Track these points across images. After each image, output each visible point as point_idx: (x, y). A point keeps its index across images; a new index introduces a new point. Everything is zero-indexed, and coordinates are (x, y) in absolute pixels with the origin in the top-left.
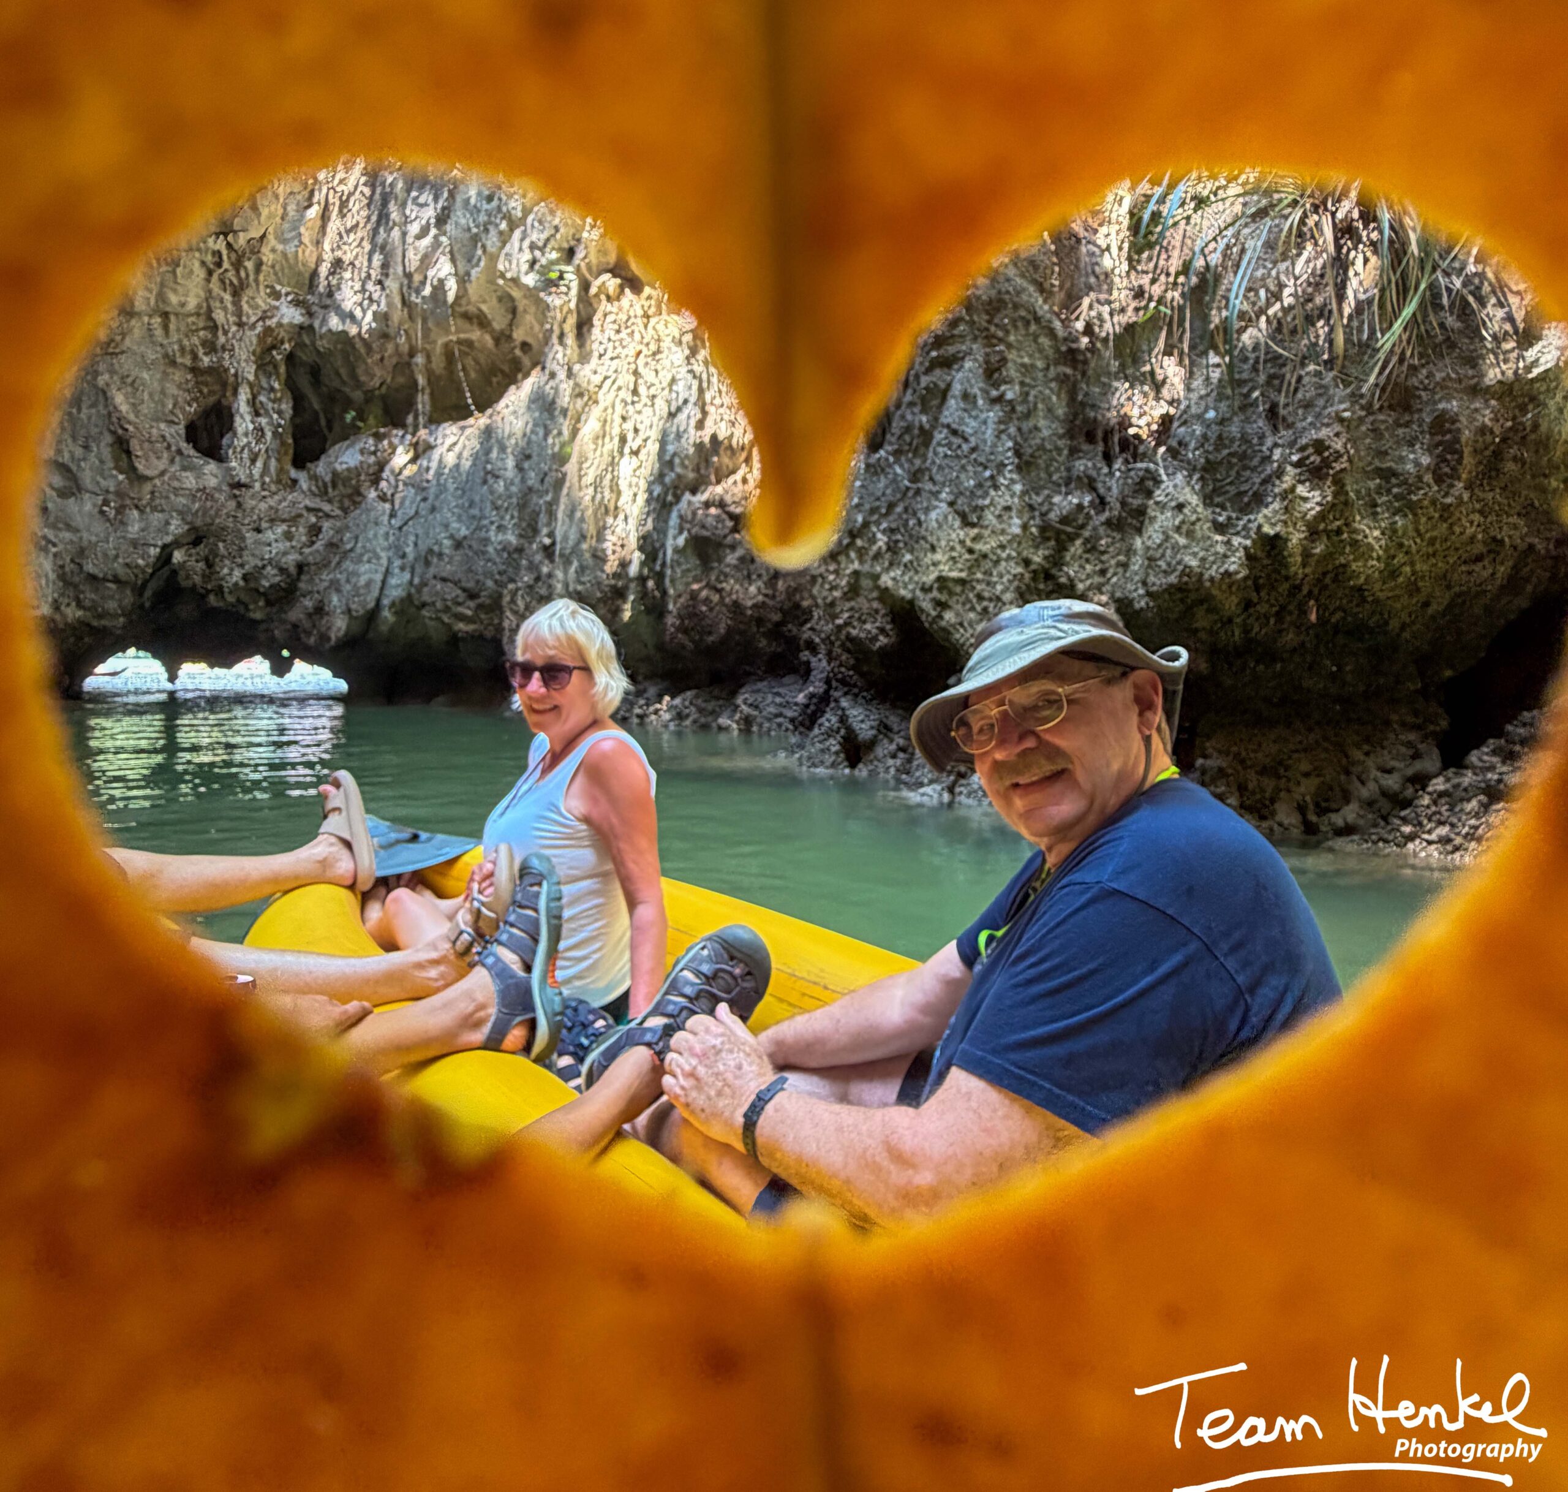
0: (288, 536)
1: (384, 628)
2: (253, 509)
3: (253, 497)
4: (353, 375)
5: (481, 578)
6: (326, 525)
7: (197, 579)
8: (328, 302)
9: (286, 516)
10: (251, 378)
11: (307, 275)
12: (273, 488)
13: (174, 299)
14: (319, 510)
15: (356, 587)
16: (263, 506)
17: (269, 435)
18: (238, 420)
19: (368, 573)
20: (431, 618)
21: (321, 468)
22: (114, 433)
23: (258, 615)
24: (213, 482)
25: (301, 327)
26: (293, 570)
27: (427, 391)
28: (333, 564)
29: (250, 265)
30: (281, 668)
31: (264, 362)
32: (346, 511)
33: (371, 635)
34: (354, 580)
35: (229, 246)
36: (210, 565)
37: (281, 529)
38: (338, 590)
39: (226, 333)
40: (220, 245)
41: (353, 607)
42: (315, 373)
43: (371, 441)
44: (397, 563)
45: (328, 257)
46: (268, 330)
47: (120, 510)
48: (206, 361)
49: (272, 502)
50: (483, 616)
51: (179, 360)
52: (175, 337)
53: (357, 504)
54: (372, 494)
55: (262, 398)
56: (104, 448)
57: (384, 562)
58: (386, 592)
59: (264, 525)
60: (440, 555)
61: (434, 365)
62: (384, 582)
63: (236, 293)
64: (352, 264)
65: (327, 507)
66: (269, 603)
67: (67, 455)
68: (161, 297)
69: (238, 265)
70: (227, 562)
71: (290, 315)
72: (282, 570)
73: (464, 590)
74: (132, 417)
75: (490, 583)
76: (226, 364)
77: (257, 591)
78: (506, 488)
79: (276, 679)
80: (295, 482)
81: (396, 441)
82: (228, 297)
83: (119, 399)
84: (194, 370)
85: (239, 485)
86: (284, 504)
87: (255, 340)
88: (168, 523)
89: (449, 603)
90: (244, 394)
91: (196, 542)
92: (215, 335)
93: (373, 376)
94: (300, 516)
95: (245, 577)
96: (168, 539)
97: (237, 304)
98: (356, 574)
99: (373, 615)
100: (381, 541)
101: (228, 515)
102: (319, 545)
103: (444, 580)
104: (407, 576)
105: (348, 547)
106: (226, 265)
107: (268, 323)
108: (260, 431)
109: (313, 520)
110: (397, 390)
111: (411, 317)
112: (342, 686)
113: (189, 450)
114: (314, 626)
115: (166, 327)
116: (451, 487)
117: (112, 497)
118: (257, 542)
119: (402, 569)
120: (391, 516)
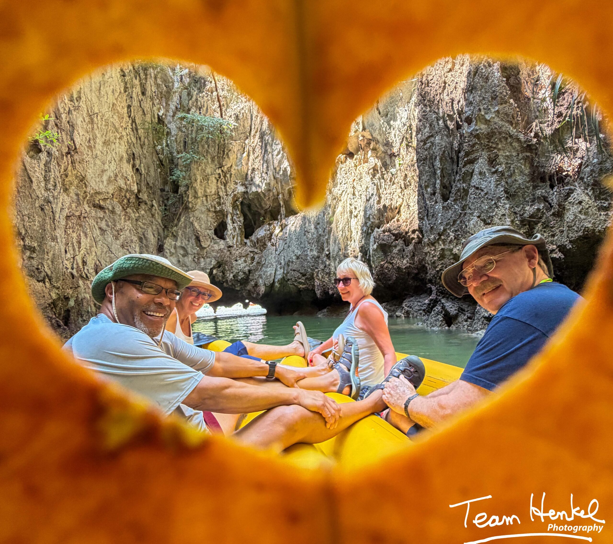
0: (245, 261)
1: (277, 289)
2: (234, 254)
3: (234, 250)
4: (261, 205)
5: (306, 268)
6: (256, 256)
7: (220, 278)
8: (252, 182)
9: (244, 255)
10: (231, 211)
11: (245, 175)
12: (240, 246)
13: (208, 191)
14: (254, 252)
15: (267, 276)
16: (237, 252)
17: (237, 229)
18: (228, 225)
19: (270, 271)
20: (291, 284)
21: (253, 238)
22: (195, 235)
23: (238, 289)
24: (222, 247)
25: (244, 193)
26: (247, 273)
27: (284, 206)
28: (259, 270)
29: (228, 176)
30: (246, 306)
31: (234, 206)
32: (261, 251)
33: (273, 291)
34: (266, 274)
35: (222, 171)
36: (224, 273)
37: (243, 259)
38: (261, 278)
39: (223, 198)
40: (219, 171)
41: (266, 283)
42: (249, 206)
43: (268, 226)
44: (279, 266)
45: (250, 168)
46: (235, 195)
47: (198, 259)
48: (218, 208)
49: (240, 251)
50: (308, 282)
51: (211, 210)
52: (209, 202)
53: (265, 248)
54: (269, 244)
55: (235, 217)
56: (193, 241)
57: (275, 266)
58: (276, 277)
59: (238, 259)
60: (292, 262)
61: (285, 197)
62: (275, 273)
63: (225, 186)
64: (258, 169)
65: (256, 250)
66: (241, 284)
67: (184, 244)
68: (205, 191)
69: (225, 176)
70: (228, 272)
71: (241, 189)
72: (244, 273)
73: (301, 273)
74: (200, 229)
75: (309, 270)
76: (224, 208)
77: (237, 280)
78: (312, 236)
79: (245, 310)
80: (246, 243)
81: (275, 225)
82: (223, 187)
83: (196, 224)
84: (215, 212)
85: (230, 247)
86: (243, 251)
87: (231, 200)
88: (211, 261)
89: (296, 279)
90: (229, 217)
91: (219, 267)
92: (220, 200)
93: (266, 205)
94: (248, 254)
95: (234, 276)
96: (212, 266)
97: (225, 189)
98: (266, 272)
99: (273, 285)
100: (273, 259)
101: (228, 257)
102: (254, 263)
103: (294, 270)
104: (282, 270)
105: (263, 263)
106: (222, 177)
107: (235, 193)
108: (235, 228)
109: (252, 255)
110: (274, 208)
111: (277, 183)
112: (265, 311)
113: (215, 237)
114: (255, 291)
115: (207, 200)
116: (294, 238)
117: (196, 255)
118: (236, 265)
119: (281, 268)
120: (276, 251)
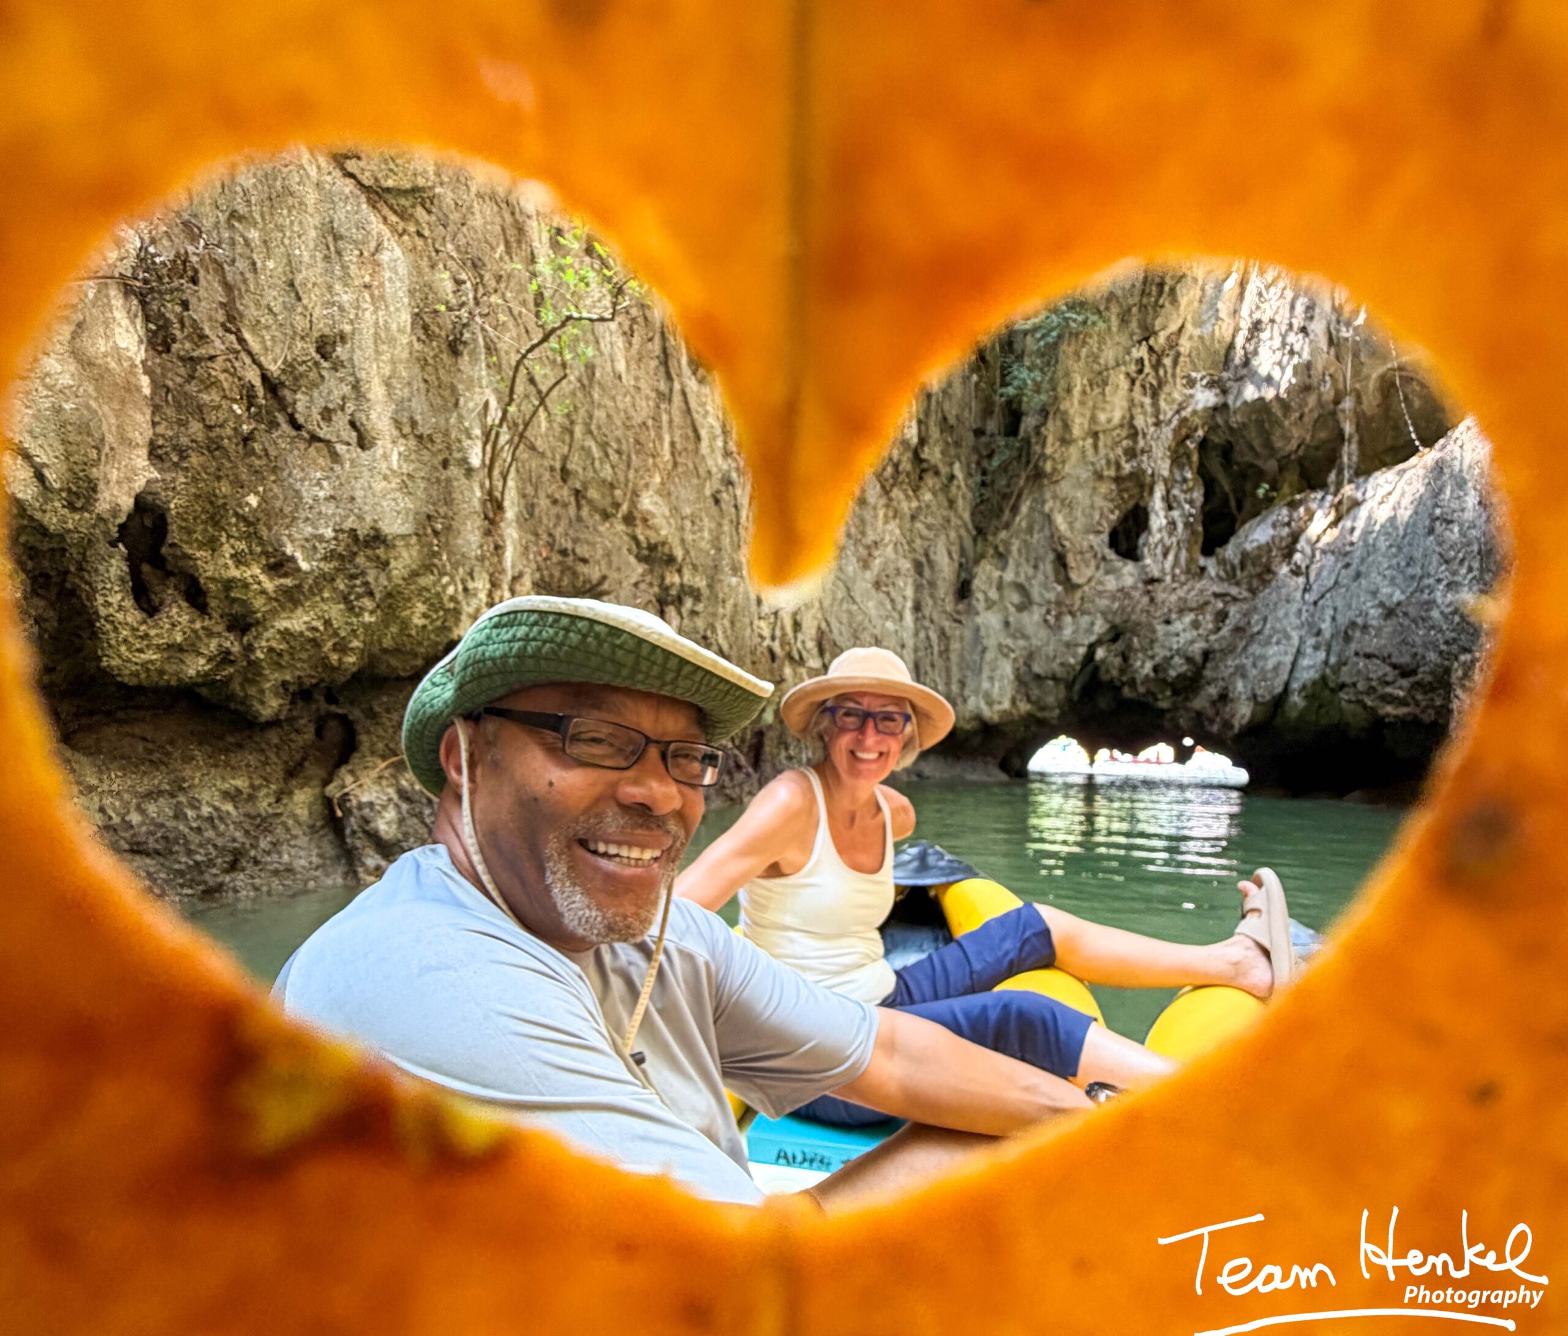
0: (1196, 625)
1: (1294, 714)
2: (1163, 602)
3: (1164, 590)
4: (1268, 444)
5: (1420, 650)
6: (1233, 610)
7: (1115, 673)
8: (1244, 371)
9: (1194, 605)
10: (1166, 473)
11: (1223, 352)
12: (1183, 578)
13: (1102, 417)
14: (1227, 595)
15: (1263, 671)
17: (1180, 526)
18: (1153, 517)
19: (1277, 655)
20: (1350, 702)
21: (1230, 551)
22: (1055, 550)
23: (1164, 704)
24: (1129, 581)
25: (1215, 409)
26: (1199, 658)
27: (1356, 438)
28: (1239, 650)
29: (1167, 361)
30: (1183, 756)
31: (1178, 457)
32: (1253, 592)
33: (1278, 721)
34: (1260, 664)
35: (1151, 349)
36: (1125, 658)
37: (1188, 618)
38: (1244, 676)
39: (1144, 435)
40: (1142, 352)
41: (1259, 692)
42: (1227, 452)
43: (1285, 511)
44: (1311, 641)
45: (1245, 324)
46: (1184, 421)
47: (1058, 617)
48: (1127, 468)
49: (1181, 593)
50: (1419, 697)
51: (1106, 473)
52: (1102, 451)
53: (1265, 583)
54: (1284, 569)
55: (1176, 492)
56: (1048, 567)
57: (1296, 641)
58: (1296, 674)
59: (1174, 616)
60: (1365, 628)
61: (1365, 406)
62: (1294, 664)
63: (1155, 395)
64: (1272, 321)
65: (1234, 591)
66: (1175, 692)
67: (1023, 576)
68: (1093, 419)
69: (1157, 365)
70: (1140, 655)
71: (1205, 398)
72: (1189, 660)
73: (1395, 666)
74: (1068, 534)
75: (1432, 656)
76: (1144, 466)
77: (1164, 681)
78: (1463, 534)
79: (1178, 766)
80: (1203, 569)
81: (1313, 506)
82: (1147, 401)
83: (1060, 520)
84: (1118, 480)
85: (1152, 581)
86: (1193, 593)
87: (1170, 435)
88: (1093, 624)
89: (1374, 684)
90: (1159, 491)
91: (1114, 640)
92: (1135, 442)
93: (1288, 439)
94: (1207, 603)
95: (1156, 669)
96: (1093, 638)
97: (1155, 404)
98: (1264, 657)
99: (1280, 700)
100: (1293, 619)
101: (1142, 611)
102: (1225, 631)
103: (1368, 656)
104: (1322, 655)
105: (1256, 629)
106: (1147, 369)
107: (1184, 414)
108: (1172, 524)
109: (1220, 605)
110: (1317, 448)
111: (1338, 358)
112: (1242, 776)
113: (1111, 555)
114: (1217, 714)
115: (1095, 446)
116: (1383, 544)
117: (1053, 606)
118: (1167, 634)
119: (1316, 648)
120: (1305, 590)
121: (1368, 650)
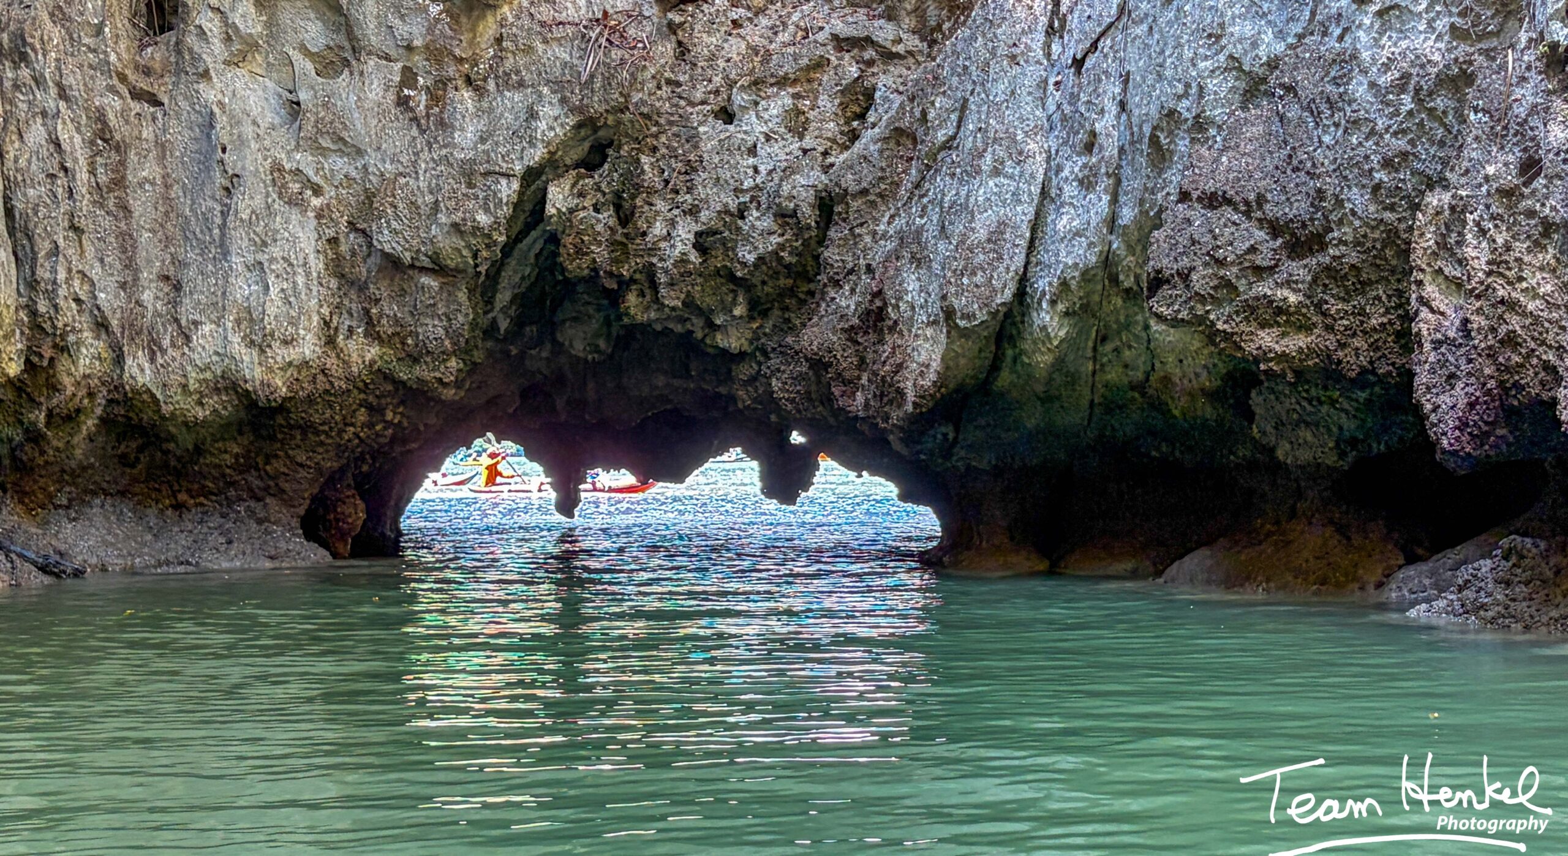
0: (795, 123)
6: (885, 81)
7: (600, 253)
9: (788, 68)
14: (866, 42)
15: (965, 249)
23: (732, 340)
26: (808, 214)
28: (907, 185)
30: (787, 478)
34: (957, 228)
36: (625, 217)
37: (778, 104)
38: (919, 261)
41: (960, 301)
44: (1073, 166)
47: (436, 93)
57: (1037, 167)
58: (1043, 256)
59: (740, 98)
62: (1036, 225)
66: (757, 309)
70: (661, 205)
72: (785, 217)
73: (1275, 228)
77: (727, 276)
91: (591, 162)
94: (820, 64)
95: (701, 244)
96: (537, 155)
98: (963, 209)
99: (1010, 321)
100: (1027, 104)
101: (659, 81)
102: (869, 140)
103: (1213, 201)
104: (1100, 203)
105: (941, 136)
109: (852, 71)
114: (863, 363)
118: (726, 149)
121: (1210, 186)
